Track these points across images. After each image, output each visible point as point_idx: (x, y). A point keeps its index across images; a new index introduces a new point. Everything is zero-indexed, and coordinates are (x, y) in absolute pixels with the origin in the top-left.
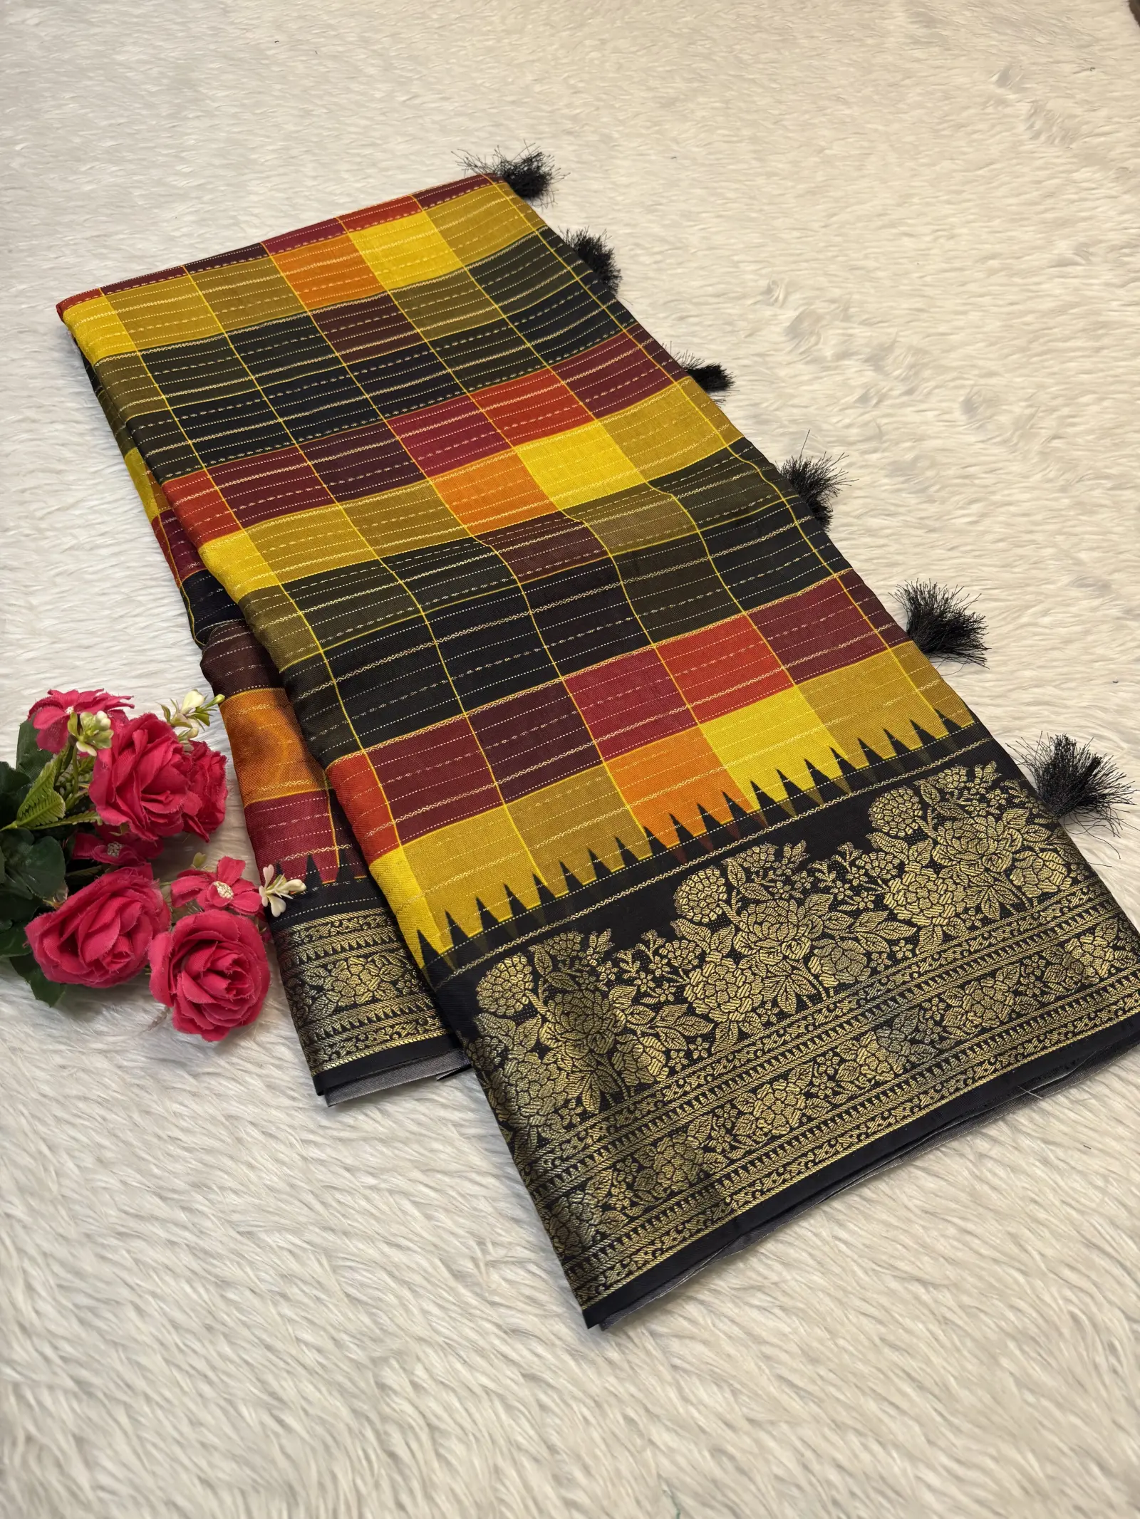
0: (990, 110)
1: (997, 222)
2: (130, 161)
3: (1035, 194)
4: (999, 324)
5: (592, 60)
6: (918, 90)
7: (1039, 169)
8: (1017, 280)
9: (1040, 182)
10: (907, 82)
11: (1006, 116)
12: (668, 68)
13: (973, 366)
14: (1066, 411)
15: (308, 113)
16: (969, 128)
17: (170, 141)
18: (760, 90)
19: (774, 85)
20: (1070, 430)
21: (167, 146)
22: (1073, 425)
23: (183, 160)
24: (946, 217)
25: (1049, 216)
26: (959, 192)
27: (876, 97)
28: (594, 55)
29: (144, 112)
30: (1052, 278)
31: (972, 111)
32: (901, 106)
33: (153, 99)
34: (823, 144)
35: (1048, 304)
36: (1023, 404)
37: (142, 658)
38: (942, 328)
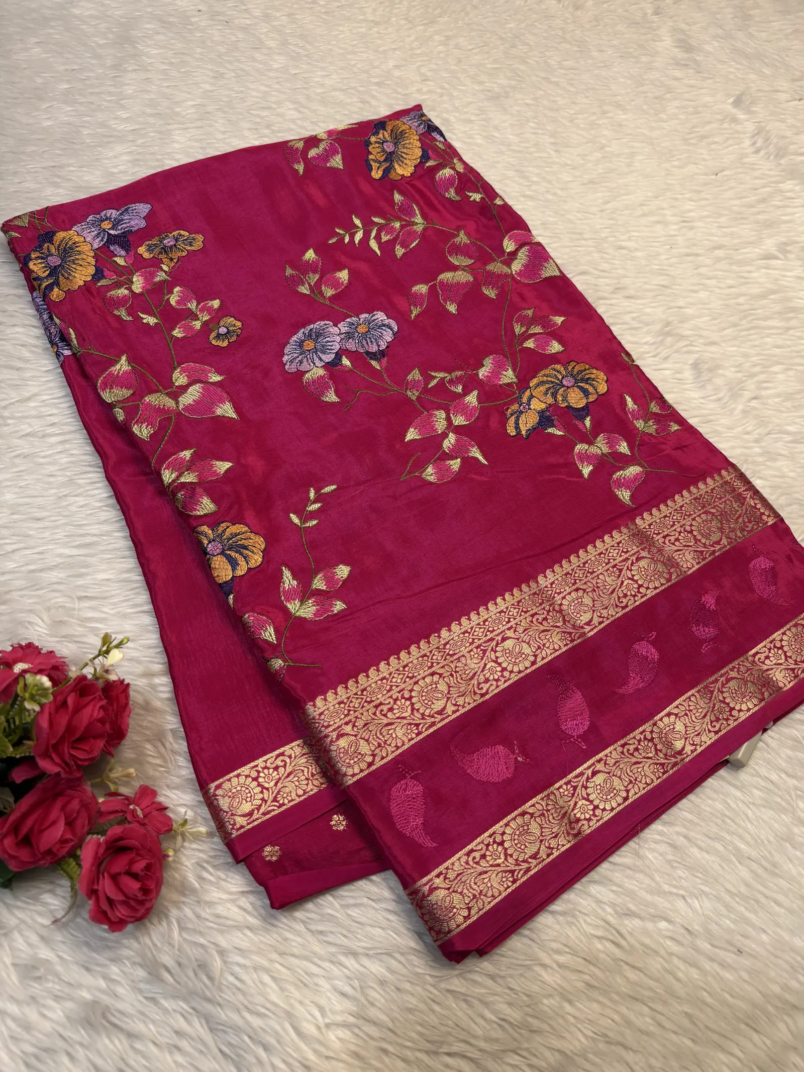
0: (725, 125)
1: (723, 220)
2: (81, 103)
3: (753, 198)
4: (720, 302)
5: (439, 52)
6: (676, 103)
7: (756, 178)
8: (734, 267)
9: (756, 189)
10: (668, 96)
11: (738, 132)
12: (495, 66)
13: (700, 336)
14: (762, 377)
15: (221, 76)
16: (710, 140)
17: (112, 89)
18: (560, 92)
19: (572, 89)
20: (764, 393)
21: (110, 93)
22: (767, 388)
23: (123, 107)
24: (690, 211)
25: (761, 217)
26: (699, 192)
27: (645, 107)
28: (441, 48)
29: (94, 62)
30: (759, 268)
31: (713, 126)
32: (663, 116)
33: (99, 51)
34: (604, 142)
35: (756, 290)
36: (733, 369)
37: (81, 532)
38: (681, 303)
